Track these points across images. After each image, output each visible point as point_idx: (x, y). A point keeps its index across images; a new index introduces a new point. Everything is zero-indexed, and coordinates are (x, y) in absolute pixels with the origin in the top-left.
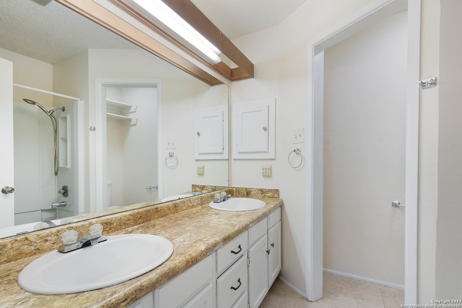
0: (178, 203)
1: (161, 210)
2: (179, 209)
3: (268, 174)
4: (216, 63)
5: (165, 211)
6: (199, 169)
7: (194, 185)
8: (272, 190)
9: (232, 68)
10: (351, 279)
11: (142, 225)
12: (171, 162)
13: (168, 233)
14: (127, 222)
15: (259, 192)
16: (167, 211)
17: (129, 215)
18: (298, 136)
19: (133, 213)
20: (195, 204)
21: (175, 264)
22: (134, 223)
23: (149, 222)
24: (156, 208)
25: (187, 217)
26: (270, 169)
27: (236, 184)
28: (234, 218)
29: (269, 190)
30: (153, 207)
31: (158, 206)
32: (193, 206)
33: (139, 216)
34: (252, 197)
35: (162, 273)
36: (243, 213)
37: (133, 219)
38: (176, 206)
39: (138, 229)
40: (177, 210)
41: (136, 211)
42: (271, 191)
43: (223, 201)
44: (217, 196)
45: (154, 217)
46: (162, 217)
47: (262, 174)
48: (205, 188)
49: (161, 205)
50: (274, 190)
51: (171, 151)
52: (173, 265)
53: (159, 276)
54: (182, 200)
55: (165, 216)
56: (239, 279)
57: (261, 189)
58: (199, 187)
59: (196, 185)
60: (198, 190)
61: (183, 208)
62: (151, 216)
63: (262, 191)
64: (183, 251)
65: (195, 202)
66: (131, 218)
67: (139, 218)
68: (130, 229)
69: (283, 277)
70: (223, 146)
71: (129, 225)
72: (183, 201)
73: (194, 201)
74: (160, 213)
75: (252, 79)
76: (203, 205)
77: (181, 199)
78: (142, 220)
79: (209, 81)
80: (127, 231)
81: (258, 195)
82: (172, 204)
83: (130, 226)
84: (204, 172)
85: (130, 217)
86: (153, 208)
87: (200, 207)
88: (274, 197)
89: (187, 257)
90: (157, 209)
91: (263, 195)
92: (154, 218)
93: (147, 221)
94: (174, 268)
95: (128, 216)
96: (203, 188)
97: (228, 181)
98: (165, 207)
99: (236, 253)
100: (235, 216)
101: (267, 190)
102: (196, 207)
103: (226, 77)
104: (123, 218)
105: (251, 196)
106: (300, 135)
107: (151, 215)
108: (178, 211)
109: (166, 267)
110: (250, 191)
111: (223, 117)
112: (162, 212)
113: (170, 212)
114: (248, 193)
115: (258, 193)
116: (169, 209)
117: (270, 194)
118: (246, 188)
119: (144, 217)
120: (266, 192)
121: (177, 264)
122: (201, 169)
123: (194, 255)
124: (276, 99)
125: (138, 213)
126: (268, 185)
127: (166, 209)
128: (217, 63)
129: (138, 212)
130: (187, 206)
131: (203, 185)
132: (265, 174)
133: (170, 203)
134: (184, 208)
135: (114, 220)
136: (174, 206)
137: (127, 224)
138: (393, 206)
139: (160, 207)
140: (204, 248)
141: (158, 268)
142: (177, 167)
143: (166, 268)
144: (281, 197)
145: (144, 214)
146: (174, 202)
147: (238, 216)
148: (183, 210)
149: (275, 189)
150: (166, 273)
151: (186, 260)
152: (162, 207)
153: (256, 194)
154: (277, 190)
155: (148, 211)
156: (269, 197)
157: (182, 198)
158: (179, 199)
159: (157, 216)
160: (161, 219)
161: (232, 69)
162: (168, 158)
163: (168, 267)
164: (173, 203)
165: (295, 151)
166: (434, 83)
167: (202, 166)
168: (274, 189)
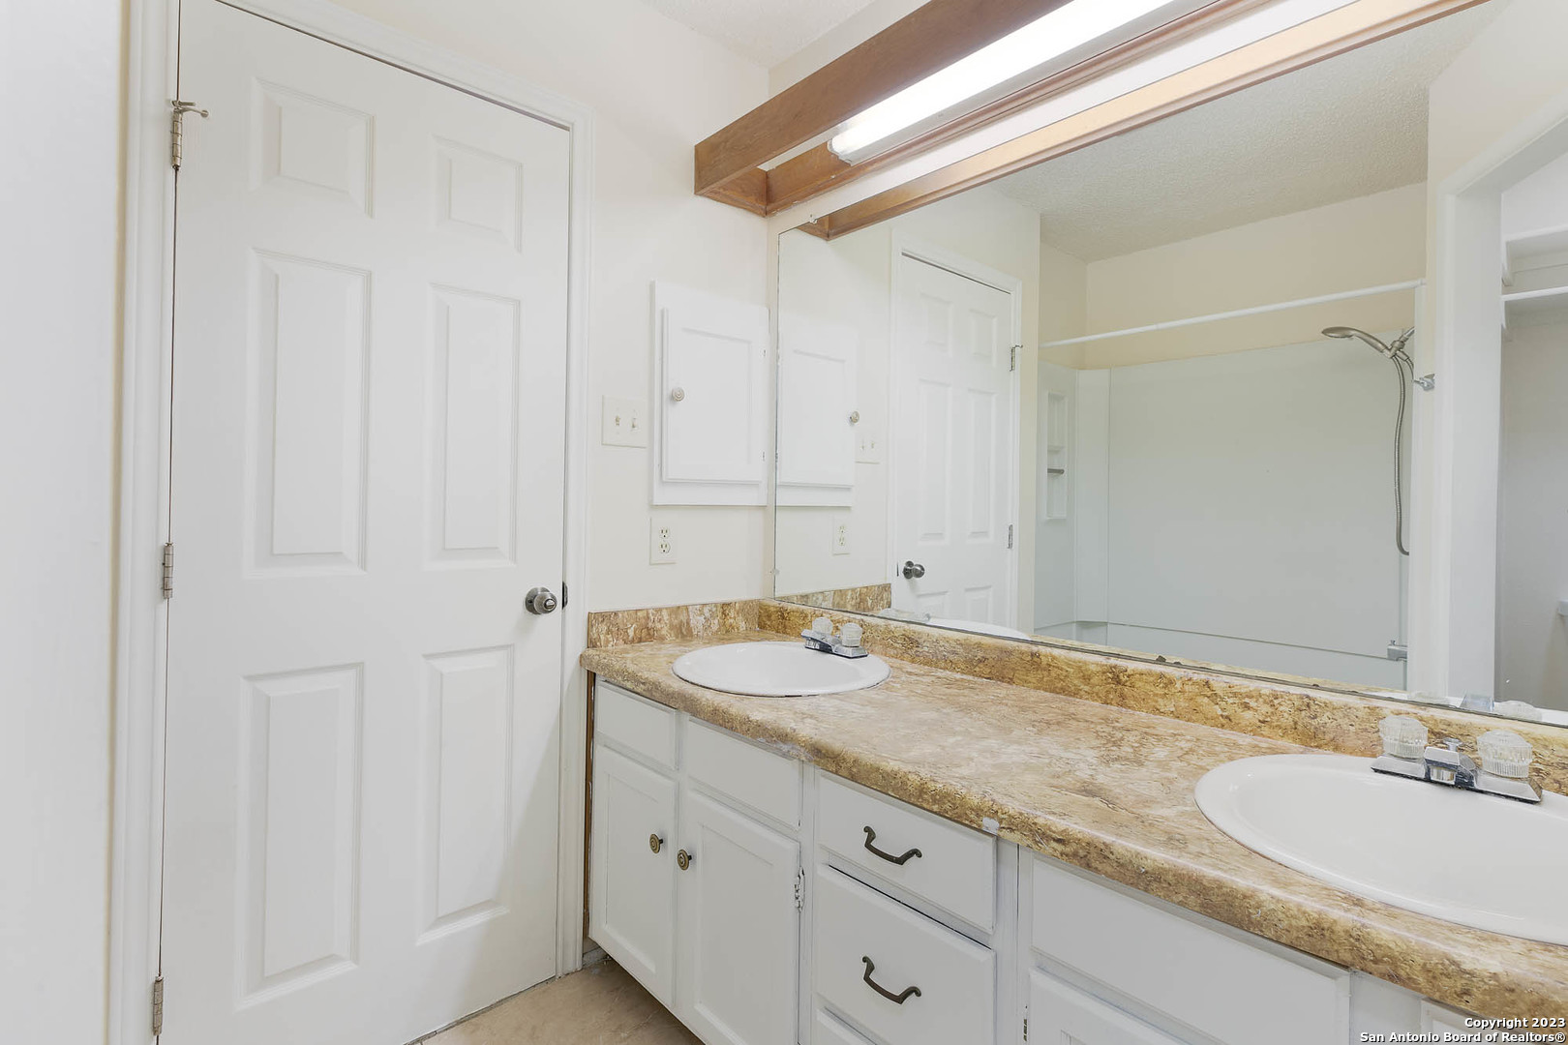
0: (1130, 673)
1: (1049, 665)
2: (1135, 699)
5: (1067, 677)
14: (951, 657)
16: (1076, 682)
24: (1033, 655)
31: (1042, 649)
33: (980, 655)
37: (965, 655)
38: (1117, 679)
40: (1123, 696)
45: (1025, 677)
49: (1056, 652)
55: (1064, 691)
61: (1154, 701)
62: (1014, 670)
66: (960, 650)
67: (980, 661)
72: (1161, 676)
74: (1045, 673)
78: (987, 670)
82: (1096, 664)
86: (1025, 649)
90: (1036, 659)
92: (1026, 681)
93: (1002, 679)
95: (954, 644)
98: (1069, 665)
104: (942, 643)
107: (1014, 666)
108: (1131, 702)
112: (1053, 674)
113: (1087, 688)
116: (1086, 678)
119: (994, 663)
125: (979, 645)
127: (1072, 671)
133: (1094, 658)
134: (1165, 705)
135: (925, 638)
136: (1110, 675)
139: (1046, 656)
145: (993, 657)
146: (1109, 661)
148: (1157, 711)
152: (1054, 658)
155: (1009, 653)
159: (1034, 680)
160: (1052, 696)
164: (1101, 663)
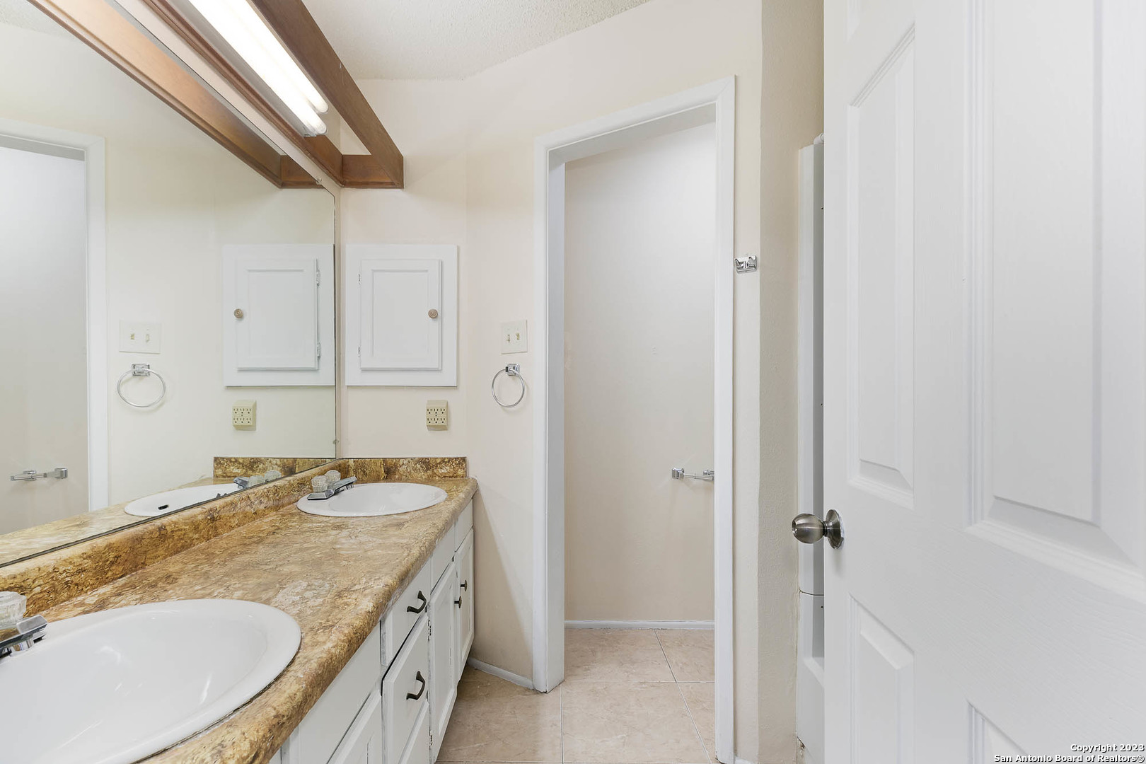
0: (218, 510)
1: (173, 531)
2: (222, 526)
3: (439, 422)
4: (312, 135)
5: (185, 534)
6: (239, 412)
7: (223, 459)
8: (450, 459)
9: (344, 152)
10: (606, 629)
11: (123, 582)
12: (141, 392)
13: (236, 589)
14: (76, 579)
15: (418, 466)
16: (191, 535)
17: (81, 557)
18: (514, 338)
19: (92, 549)
20: (262, 507)
21: (329, 651)
22: (97, 579)
23: (140, 571)
24: (160, 529)
25: (257, 543)
26: (446, 410)
27: (355, 450)
28: (392, 531)
29: (443, 460)
30: (149, 526)
31: (165, 521)
32: (255, 513)
33: (112, 555)
34: (400, 480)
35: (311, 678)
36: (406, 517)
37: (94, 566)
38: (213, 518)
39: (120, 595)
40: (216, 528)
41: (101, 543)
42: (449, 462)
43: (335, 494)
44: (320, 482)
45: (155, 554)
46: (177, 552)
47: (425, 422)
48: (261, 466)
50: (456, 459)
51: (141, 360)
52: (324, 655)
53: (307, 685)
54: (228, 499)
55: (184, 547)
56: (419, 673)
57: (423, 458)
58: (240, 463)
59: (229, 459)
60: (237, 471)
61: (230, 522)
62: (145, 552)
63: (427, 464)
64: (323, 621)
65: (261, 502)
66: (88, 564)
67: (112, 563)
68: (91, 598)
69: (477, 658)
70: (319, 350)
71: (80, 588)
72: (232, 503)
73: (258, 501)
74: (170, 540)
75: (399, 190)
76: (281, 510)
77: (223, 497)
78: (121, 568)
79: (275, 173)
80: (82, 604)
81: (415, 475)
82: (202, 513)
83: (85, 589)
84: (255, 421)
85: (86, 561)
86: (150, 528)
87: (273, 517)
88: (457, 477)
89: (346, 632)
90: (162, 532)
91: (430, 472)
92: (156, 557)
93: (135, 568)
94: (330, 661)
96: (252, 465)
97: (335, 442)
98: (186, 524)
99: (417, 611)
100: (392, 525)
101: (438, 461)
102: (264, 515)
103: (330, 174)
104: (61, 569)
105: (397, 476)
106: (518, 335)
107: (145, 549)
108: (220, 530)
109: (312, 662)
110: (396, 466)
111: (318, 276)
112: (176, 537)
113: (197, 536)
114: (390, 471)
115: (415, 470)
116: (196, 528)
117: (445, 470)
118: (384, 460)
119: (126, 558)
120: (437, 464)
121: (333, 650)
122: (245, 412)
123: (358, 623)
124: (458, 248)
125: (110, 547)
126: (439, 447)
127: (188, 527)
128: (314, 134)
129: (107, 546)
130: (241, 516)
131: (253, 456)
132: (433, 423)
133: (197, 510)
134: (235, 521)
136: (209, 517)
137: (77, 584)
138: (674, 476)
139: (170, 525)
140: (372, 604)
141: (290, 669)
142: (161, 405)
143: (314, 665)
144: (471, 474)
145: (125, 550)
146: (207, 507)
147: (399, 525)
148: (232, 528)
149: (459, 456)
150: (318, 675)
151: (345, 638)
152: (175, 523)
153: (410, 473)
154: (464, 459)
155: (138, 539)
156: (445, 477)
157: (226, 495)
158: (219, 497)
159: (162, 552)
160: (177, 557)
161: (343, 157)
162: (128, 380)
163: (316, 660)
164: (205, 510)
165: (507, 369)
166: (753, 266)
167: (251, 406)
168: (456, 456)
